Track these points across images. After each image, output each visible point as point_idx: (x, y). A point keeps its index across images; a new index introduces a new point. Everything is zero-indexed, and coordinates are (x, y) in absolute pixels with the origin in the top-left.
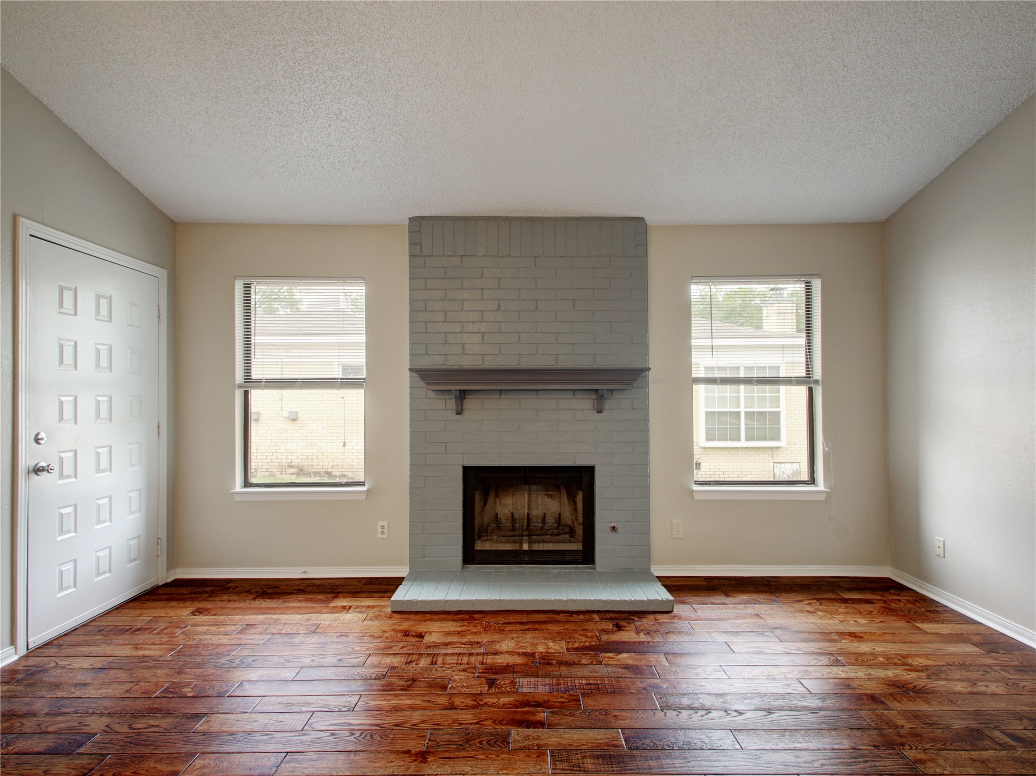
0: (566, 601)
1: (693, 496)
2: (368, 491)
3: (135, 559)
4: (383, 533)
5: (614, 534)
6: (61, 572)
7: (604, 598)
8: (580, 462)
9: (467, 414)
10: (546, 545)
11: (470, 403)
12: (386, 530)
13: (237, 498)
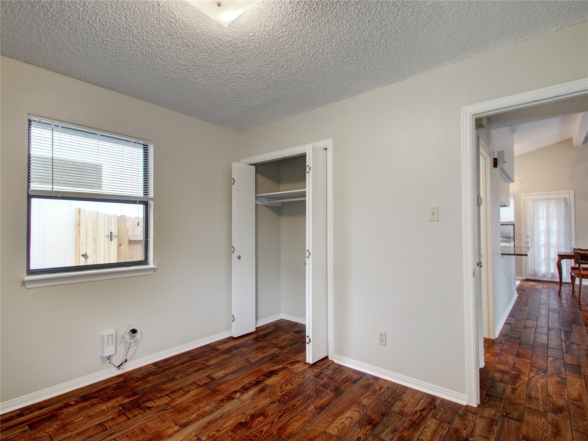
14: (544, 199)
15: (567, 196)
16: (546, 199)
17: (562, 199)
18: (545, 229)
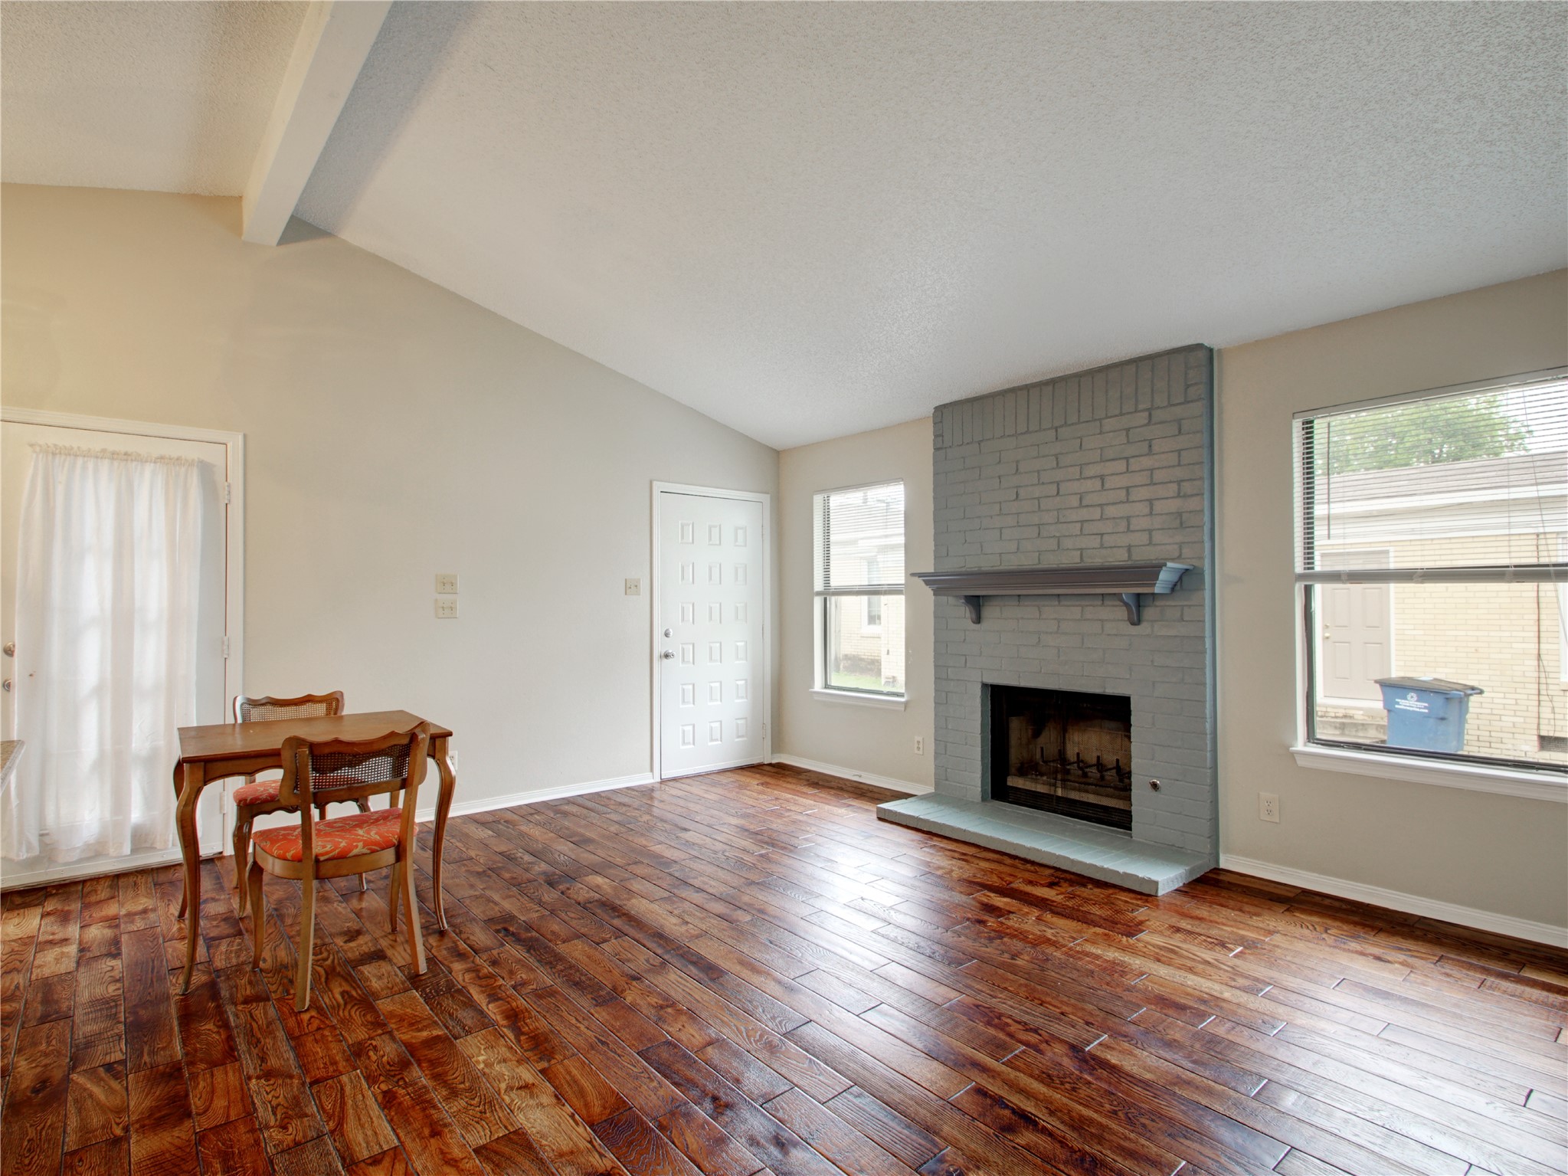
0: (1029, 849)
1: (1295, 760)
2: (906, 704)
3: (742, 736)
4: (919, 748)
5: (1154, 793)
6: (684, 731)
7: (1072, 857)
8: (1111, 690)
9: (985, 624)
10: (1083, 794)
11: (990, 612)
12: (921, 746)
13: (816, 698)
14: (104, 451)
15: (212, 455)
16: (114, 456)
17: (191, 464)
18: (108, 605)
